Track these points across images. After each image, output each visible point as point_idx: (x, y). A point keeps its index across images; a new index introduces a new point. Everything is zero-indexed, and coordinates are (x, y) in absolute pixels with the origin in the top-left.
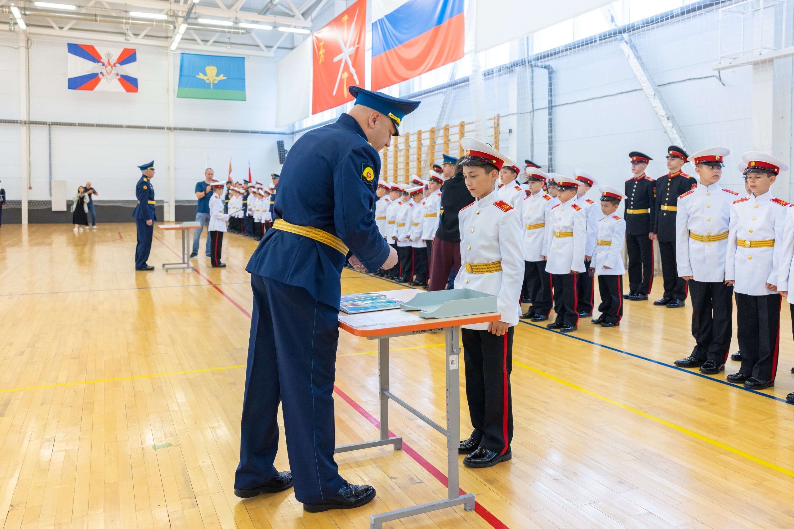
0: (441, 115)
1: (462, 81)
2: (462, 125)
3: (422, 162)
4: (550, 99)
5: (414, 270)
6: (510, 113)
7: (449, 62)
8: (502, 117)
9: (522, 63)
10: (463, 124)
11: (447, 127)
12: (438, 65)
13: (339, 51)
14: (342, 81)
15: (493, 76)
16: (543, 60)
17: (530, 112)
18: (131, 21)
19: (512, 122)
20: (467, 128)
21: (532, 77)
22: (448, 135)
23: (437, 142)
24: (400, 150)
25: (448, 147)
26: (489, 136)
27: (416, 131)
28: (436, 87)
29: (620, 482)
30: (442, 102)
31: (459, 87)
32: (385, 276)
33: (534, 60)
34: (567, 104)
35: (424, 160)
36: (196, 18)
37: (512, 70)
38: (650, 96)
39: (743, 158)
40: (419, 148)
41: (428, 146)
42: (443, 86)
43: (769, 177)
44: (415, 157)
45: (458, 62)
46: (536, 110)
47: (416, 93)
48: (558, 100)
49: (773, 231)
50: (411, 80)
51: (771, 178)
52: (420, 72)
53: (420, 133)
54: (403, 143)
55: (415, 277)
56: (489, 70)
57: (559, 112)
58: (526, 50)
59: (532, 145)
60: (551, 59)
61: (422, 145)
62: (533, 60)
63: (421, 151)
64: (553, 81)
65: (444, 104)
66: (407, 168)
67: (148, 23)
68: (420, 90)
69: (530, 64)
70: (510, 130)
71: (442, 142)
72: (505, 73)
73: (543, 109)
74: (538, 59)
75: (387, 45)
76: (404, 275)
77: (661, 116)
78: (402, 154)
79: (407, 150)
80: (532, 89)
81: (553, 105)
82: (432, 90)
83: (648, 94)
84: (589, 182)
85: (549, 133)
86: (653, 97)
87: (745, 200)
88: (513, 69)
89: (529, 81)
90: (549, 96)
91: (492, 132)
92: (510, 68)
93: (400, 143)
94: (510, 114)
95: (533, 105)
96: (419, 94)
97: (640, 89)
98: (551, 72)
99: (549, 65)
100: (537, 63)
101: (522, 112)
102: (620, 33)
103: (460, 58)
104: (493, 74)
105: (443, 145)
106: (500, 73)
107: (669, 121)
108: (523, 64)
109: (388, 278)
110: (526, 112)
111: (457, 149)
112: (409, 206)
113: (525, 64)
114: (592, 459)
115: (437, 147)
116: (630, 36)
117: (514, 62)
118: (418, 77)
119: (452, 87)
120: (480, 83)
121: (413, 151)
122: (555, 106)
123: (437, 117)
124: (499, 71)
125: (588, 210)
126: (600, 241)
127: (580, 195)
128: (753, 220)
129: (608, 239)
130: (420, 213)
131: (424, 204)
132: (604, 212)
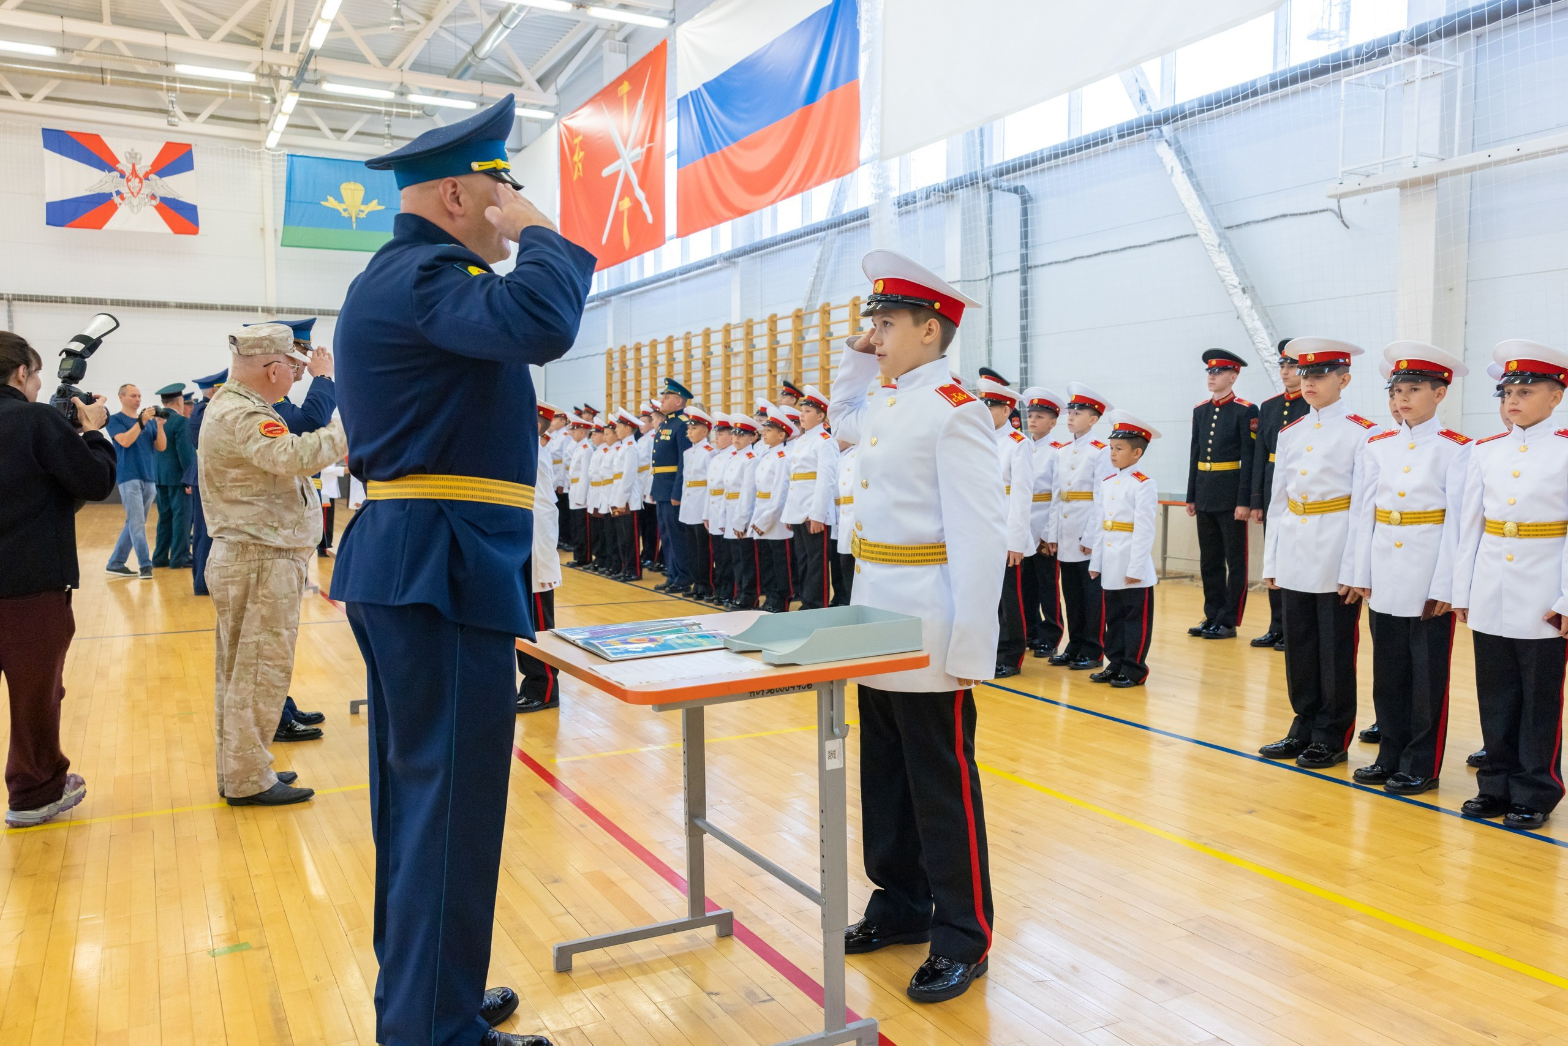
0: (813, 285)
1: (855, 217)
2: (855, 304)
3: (779, 378)
4: (1024, 251)
5: (761, 584)
7: (831, 179)
9: (971, 182)
10: (857, 302)
11: (827, 309)
12: (810, 184)
13: (615, 156)
14: (618, 214)
15: (915, 207)
16: (1010, 176)
17: (987, 279)
18: (180, 86)
21: (990, 210)
22: (827, 323)
23: (808, 338)
24: (736, 354)
25: (828, 348)
27: (766, 316)
28: (804, 228)
29: (1161, 982)
30: (816, 258)
32: (705, 598)
33: (994, 176)
34: (1056, 263)
36: (317, 83)
37: (952, 196)
38: (1212, 247)
39: (1386, 353)
40: (773, 350)
41: (790, 345)
42: (819, 227)
43: (1433, 389)
44: (765, 367)
45: (847, 177)
46: (999, 274)
47: (765, 241)
48: (1040, 257)
49: (1442, 492)
50: (756, 214)
51: (1437, 390)
52: (773, 198)
53: (773, 320)
54: (740, 339)
55: (762, 599)
56: (907, 194)
57: (1040, 278)
58: (979, 155)
59: (990, 342)
60: (1028, 174)
61: (778, 343)
62: (992, 175)
63: (776, 356)
64: (1029, 217)
65: (820, 261)
66: (749, 389)
67: (217, 89)
68: (774, 235)
69: (986, 183)
71: (817, 336)
72: (939, 202)
73: (1010, 272)
74: (1001, 175)
75: (708, 144)
76: (743, 596)
77: (1230, 286)
78: (738, 361)
80: (990, 233)
81: (1030, 264)
82: (796, 235)
83: (1208, 244)
84: (1097, 406)
85: (1022, 318)
86: (1217, 249)
87: (1391, 434)
88: (955, 193)
89: (984, 217)
90: (1022, 247)
92: (948, 191)
93: (735, 341)
95: (991, 264)
97: (1191, 235)
98: (1026, 199)
99: (1023, 187)
100: (1000, 181)
101: (971, 279)
102: (1158, 123)
103: (851, 171)
104: (915, 202)
105: (818, 343)
106: (929, 200)
107: (1246, 295)
108: (972, 184)
109: (711, 601)
110: (977, 278)
113: (977, 184)
114: (1106, 938)
115: (807, 348)
116: (1176, 130)
117: (956, 179)
118: (770, 208)
119: (837, 229)
120: (891, 222)
121: (761, 355)
122: (1031, 267)
123: (807, 288)
124: (927, 198)
125: (1095, 462)
126: (1109, 523)
127: (1079, 433)
128: (1406, 472)
129: (1126, 520)
130: (772, 472)
131: (781, 454)
132: (1113, 460)
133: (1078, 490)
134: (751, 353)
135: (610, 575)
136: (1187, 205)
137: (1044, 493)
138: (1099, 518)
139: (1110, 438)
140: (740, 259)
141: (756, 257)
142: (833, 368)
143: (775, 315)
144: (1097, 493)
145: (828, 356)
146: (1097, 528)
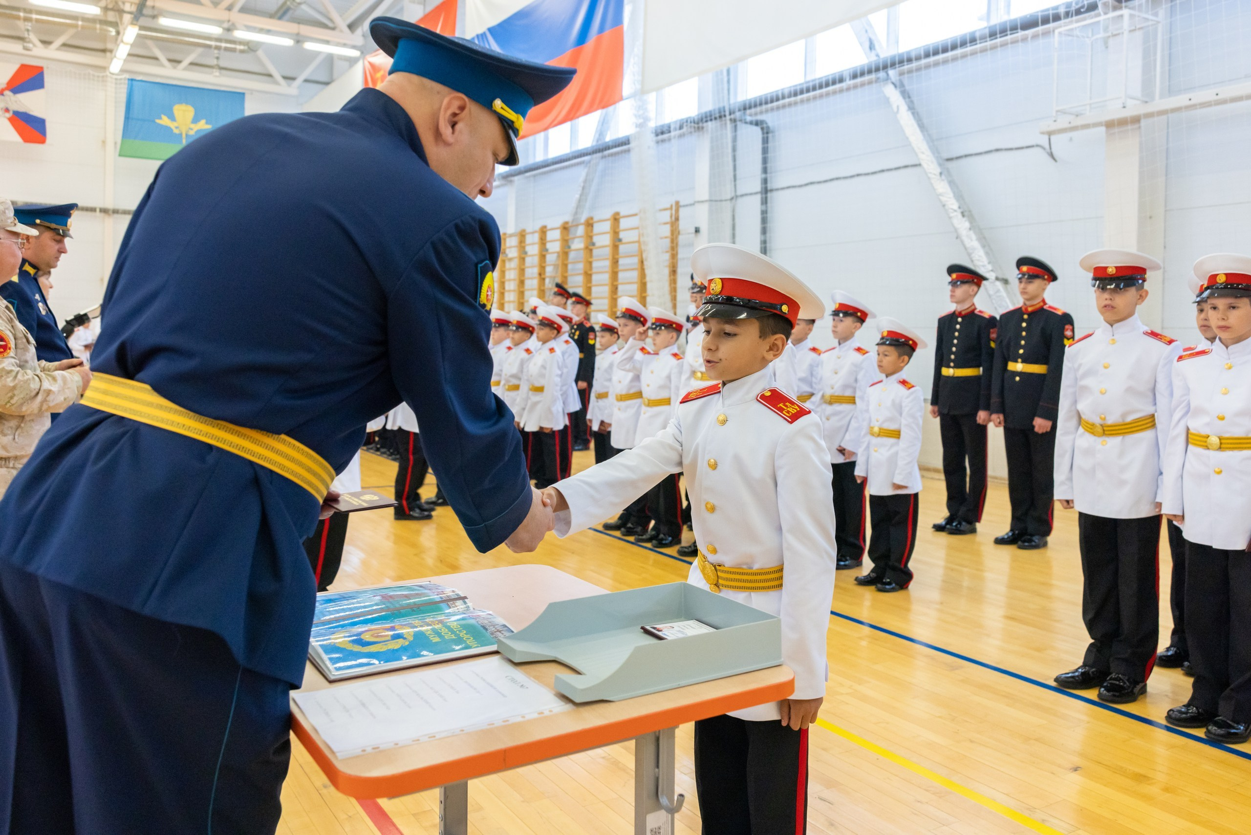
0: (580, 201)
1: (617, 144)
2: (616, 219)
3: (547, 281)
4: (764, 176)
6: (697, 200)
7: (597, 109)
8: (684, 206)
9: (719, 115)
10: (617, 217)
11: (591, 222)
12: (578, 114)
15: (670, 136)
16: (753, 110)
17: (732, 199)
18: (34, 16)
19: (700, 216)
20: (624, 223)
21: (735, 140)
22: (591, 234)
23: (573, 247)
24: (511, 259)
25: (591, 256)
26: (661, 238)
27: (537, 227)
28: (574, 152)
30: (582, 179)
31: (612, 155)
33: (739, 110)
34: (792, 187)
35: (550, 277)
36: (154, 17)
37: (703, 128)
38: (934, 176)
40: (543, 257)
41: (558, 253)
42: (585, 151)
44: (536, 270)
45: (611, 109)
46: (742, 196)
47: (538, 163)
48: (777, 181)
50: (530, 139)
52: (546, 125)
53: (543, 231)
54: (514, 247)
56: (663, 126)
57: (780, 202)
58: (726, 92)
60: (768, 111)
61: (547, 250)
62: (737, 110)
63: (545, 262)
64: (769, 146)
65: (585, 181)
66: (521, 290)
67: (68, 21)
68: (545, 158)
69: (732, 116)
70: (696, 228)
71: (582, 246)
72: (691, 132)
73: (751, 194)
74: (745, 109)
77: (952, 211)
78: (513, 265)
79: (522, 260)
80: (734, 159)
81: (769, 187)
82: (565, 158)
83: (931, 173)
84: (859, 314)
85: (762, 234)
86: (938, 177)
87: (1203, 352)
88: (705, 125)
89: (730, 146)
90: (762, 171)
91: (666, 230)
92: (699, 123)
93: (510, 247)
94: (699, 202)
95: (735, 186)
96: (544, 164)
97: (915, 166)
98: (767, 132)
99: (763, 120)
100: (744, 113)
101: (718, 198)
102: (885, 67)
103: (614, 103)
104: (670, 132)
105: (582, 252)
106: (682, 131)
107: (965, 219)
108: (720, 117)
110: (724, 199)
111: (605, 259)
112: (524, 355)
113: (725, 116)
115: (572, 255)
116: (901, 74)
117: (706, 113)
118: (542, 134)
119: (599, 155)
120: (649, 147)
121: (532, 260)
122: (771, 190)
123: (574, 204)
124: (681, 128)
125: (857, 367)
126: (876, 430)
127: (843, 338)
128: (1225, 394)
129: (893, 426)
130: (544, 367)
131: (552, 350)
132: (880, 366)
133: (841, 394)
134: (524, 259)
135: (391, 454)
136: (912, 139)
137: (805, 394)
138: (865, 424)
139: (878, 344)
140: (516, 178)
141: (529, 177)
142: (597, 273)
143: (545, 227)
144: (862, 398)
145: (591, 263)
146: (863, 433)
